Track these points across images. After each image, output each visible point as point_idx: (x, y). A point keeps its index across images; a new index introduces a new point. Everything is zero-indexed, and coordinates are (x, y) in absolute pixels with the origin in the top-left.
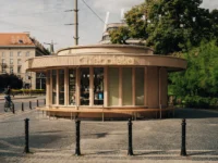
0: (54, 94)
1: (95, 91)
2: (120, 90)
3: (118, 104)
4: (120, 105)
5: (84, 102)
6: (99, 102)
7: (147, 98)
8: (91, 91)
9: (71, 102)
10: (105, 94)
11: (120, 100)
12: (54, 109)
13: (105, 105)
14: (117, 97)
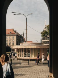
0: (19, 55)
1: (28, 54)
2: (34, 54)
3: (33, 57)
4: (34, 57)
5: (25, 56)
8: (27, 54)
10: (30, 54)
11: (34, 56)
12: (18, 58)
13: (30, 57)
14: (33, 55)
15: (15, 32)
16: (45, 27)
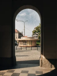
3: (28, 45)
5: (24, 45)
6: (26, 45)
7: (33, 44)
9: (22, 45)
15: (18, 31)
16: (35, 29)
